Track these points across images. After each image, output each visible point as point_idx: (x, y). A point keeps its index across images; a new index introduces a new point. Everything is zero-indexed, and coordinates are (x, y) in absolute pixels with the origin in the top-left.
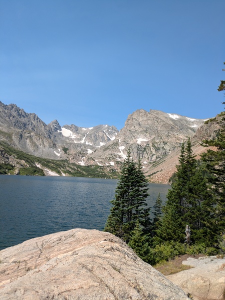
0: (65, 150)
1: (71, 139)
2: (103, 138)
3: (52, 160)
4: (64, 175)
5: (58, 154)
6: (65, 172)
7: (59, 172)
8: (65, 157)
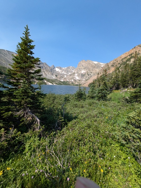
0: (56, 76)
1: (59, 72)
2: (70, 71)
3: (51, 79)
4: (54, 84)
5: (54, 77)
6: (55, 83)
7: (53, 83)
8: (56, 78)
